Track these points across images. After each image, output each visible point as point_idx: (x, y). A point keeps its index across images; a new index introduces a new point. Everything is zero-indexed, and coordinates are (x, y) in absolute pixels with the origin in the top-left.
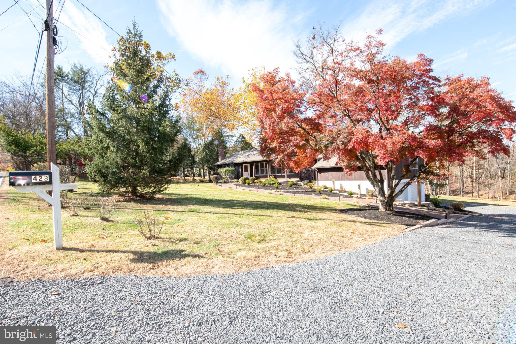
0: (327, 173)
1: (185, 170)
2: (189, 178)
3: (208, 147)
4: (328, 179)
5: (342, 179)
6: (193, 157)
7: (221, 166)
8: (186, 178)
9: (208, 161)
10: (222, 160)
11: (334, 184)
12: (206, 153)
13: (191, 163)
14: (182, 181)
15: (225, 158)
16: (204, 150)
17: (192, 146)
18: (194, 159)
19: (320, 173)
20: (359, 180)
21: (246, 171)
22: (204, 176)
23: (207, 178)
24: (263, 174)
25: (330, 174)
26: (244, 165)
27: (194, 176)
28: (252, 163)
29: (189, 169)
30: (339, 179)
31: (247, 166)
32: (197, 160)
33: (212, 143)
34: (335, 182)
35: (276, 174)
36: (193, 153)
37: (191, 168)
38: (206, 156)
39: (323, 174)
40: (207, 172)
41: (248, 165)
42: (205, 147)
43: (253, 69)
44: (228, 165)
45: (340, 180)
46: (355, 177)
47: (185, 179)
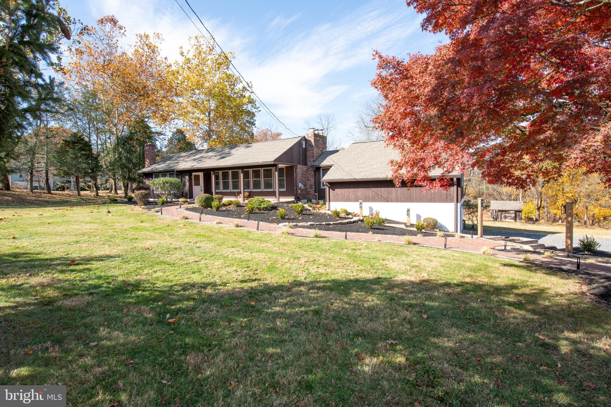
0: (346, 190)
1: (81, 180)
2: (88, 192)
3: (124, 144)
4: (348, 200)
5: (373, 200)
6: (96, 158)
7: (149, 175)
8: (82, 193)
9: (123, 167)
10: (151, 164)
11: (361, 207)
12: (120, 153)
13: (92, 170)
14: (73, 199)
15: (155, 163)
16: (115, 149)
17: (93, 142)
18: (98, 162)
19: (334, 190)
20: (405, 201)
21: (197, 184)
22: (116, 190)
23: (121, 192)
24: (228, 188)
25: (351, 191)
26: (193, 174)
27: (98, 189)
28: (207, 172)
29: (88, 179)
30: (367, 199)
31: (198, 176)
32: (102, 163)
33: (130, 138)
34: (364, 204)
35: (252, 189)
36: (95, 152)
37: (91, 177)
38: (121, 159)
39: (338, 191)
40: (121, 184)
41: (201, 174)
42: (118, 144)
43: (196, 37)
44: (164, 173)
45: (369, 201)
46: (397, 197)
47: (79, 195)
